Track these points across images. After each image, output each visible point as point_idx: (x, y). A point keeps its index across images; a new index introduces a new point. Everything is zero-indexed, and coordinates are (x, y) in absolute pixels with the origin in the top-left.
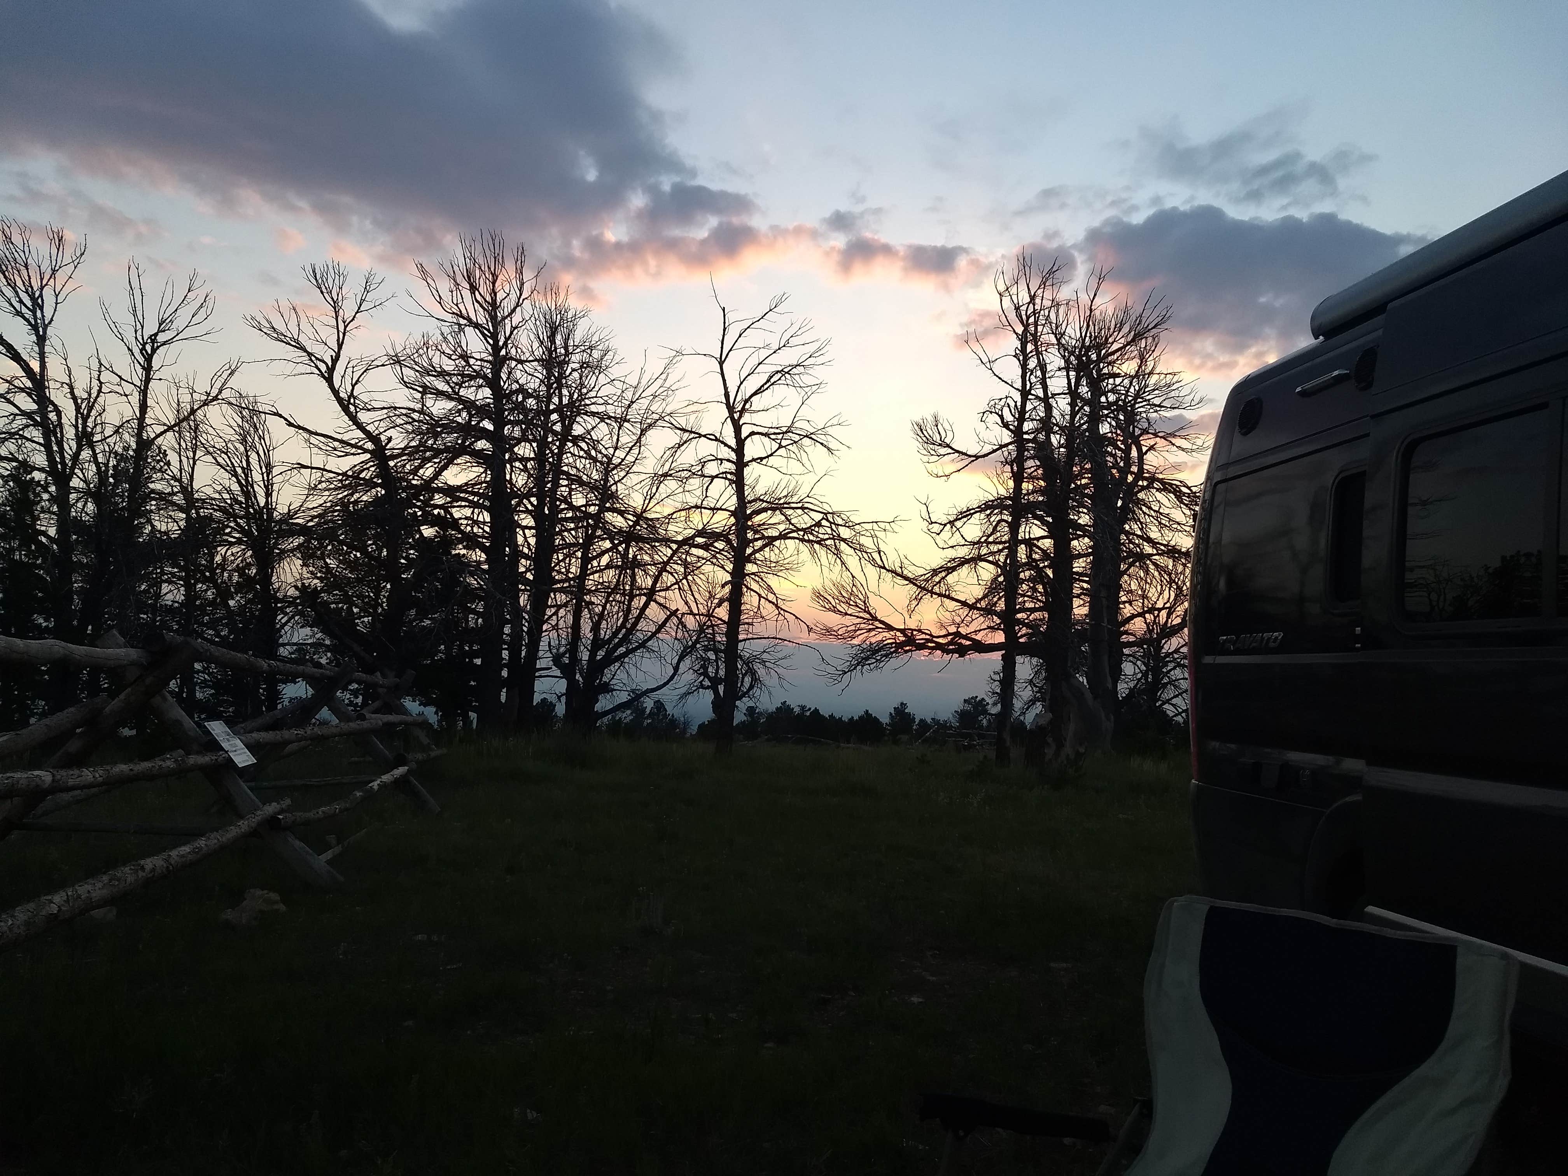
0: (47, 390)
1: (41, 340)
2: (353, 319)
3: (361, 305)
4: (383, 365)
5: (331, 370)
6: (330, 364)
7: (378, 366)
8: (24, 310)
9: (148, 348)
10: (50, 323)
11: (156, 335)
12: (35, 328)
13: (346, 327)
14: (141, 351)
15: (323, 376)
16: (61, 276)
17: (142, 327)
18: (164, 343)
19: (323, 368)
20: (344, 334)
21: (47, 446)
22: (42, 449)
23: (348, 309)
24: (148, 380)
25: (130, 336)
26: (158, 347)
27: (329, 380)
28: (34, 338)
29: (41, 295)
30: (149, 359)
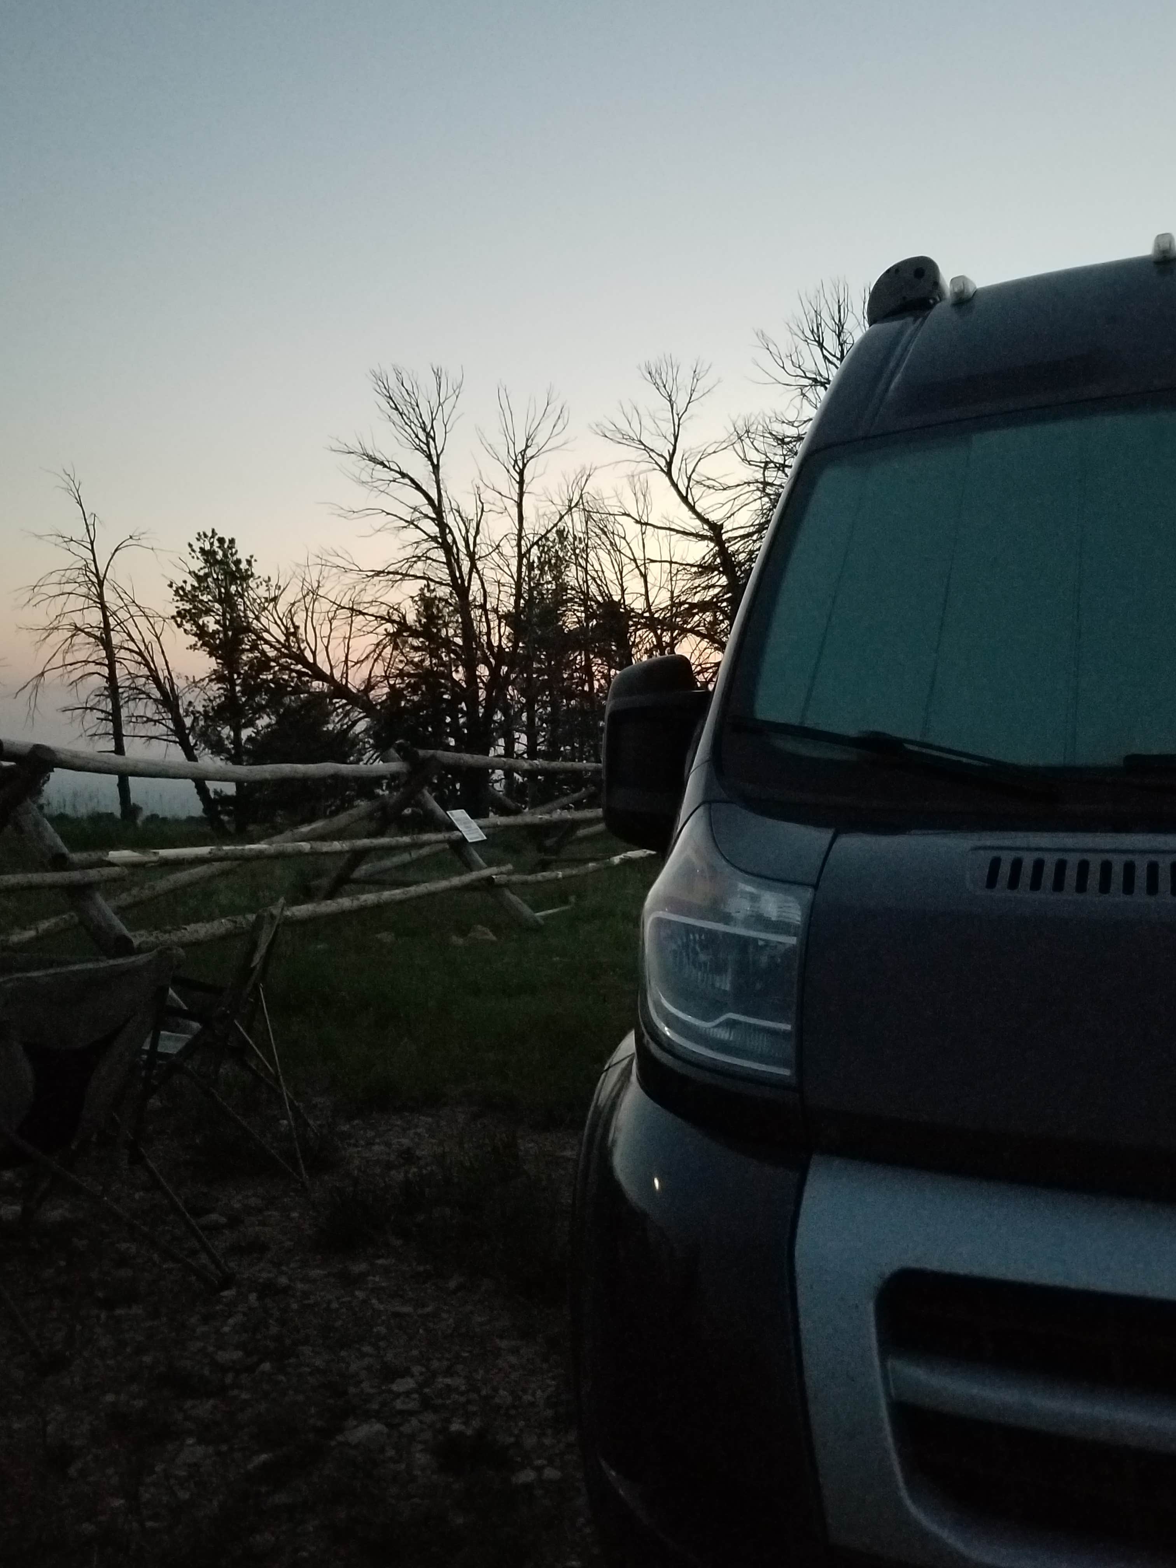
0: (444, 514)
1: (436, 468)
2: (686, 410)
3: (691, 395)
4: (715, 452)
5: (669, 464)
6: (668, 460)
7: (710, 454)
8: (422, 445)
9: (520, 464)
10: (442, 452)
11: (525, 450)
12: (429, 457)
13: (679, 419)
14: (514, 467)
15: (662, 470)
16: (447, 407)
17: (514, 444)
18: (532, 457)
19: (663, 463)
20: (679, 426)
21: (449, 564)
22: (446, 566)
23: (681, 402)
24: (521, 494)
25: (503, 454)
26: (528, 461)
27: (669, 474)
28: (431, 468)
29: (432, 427)
30: (521, 473)
